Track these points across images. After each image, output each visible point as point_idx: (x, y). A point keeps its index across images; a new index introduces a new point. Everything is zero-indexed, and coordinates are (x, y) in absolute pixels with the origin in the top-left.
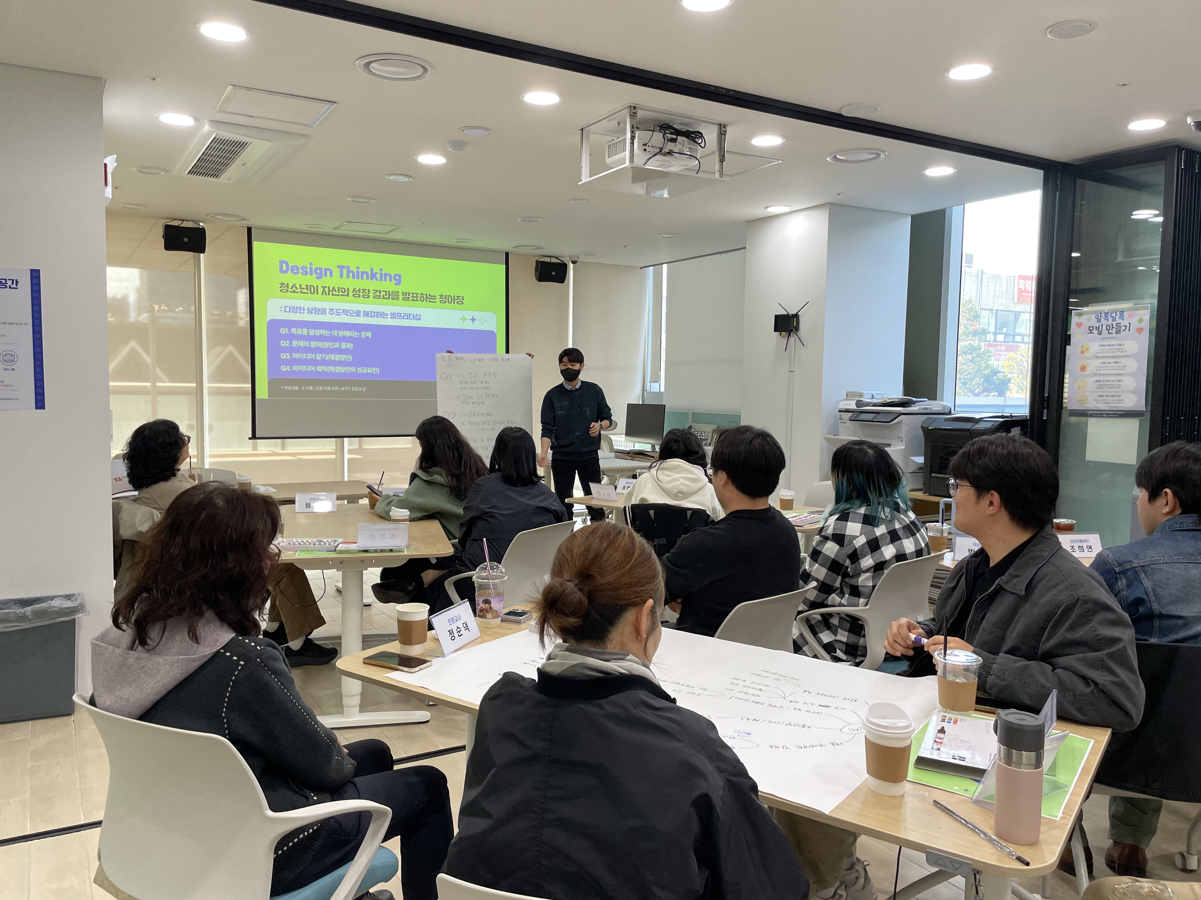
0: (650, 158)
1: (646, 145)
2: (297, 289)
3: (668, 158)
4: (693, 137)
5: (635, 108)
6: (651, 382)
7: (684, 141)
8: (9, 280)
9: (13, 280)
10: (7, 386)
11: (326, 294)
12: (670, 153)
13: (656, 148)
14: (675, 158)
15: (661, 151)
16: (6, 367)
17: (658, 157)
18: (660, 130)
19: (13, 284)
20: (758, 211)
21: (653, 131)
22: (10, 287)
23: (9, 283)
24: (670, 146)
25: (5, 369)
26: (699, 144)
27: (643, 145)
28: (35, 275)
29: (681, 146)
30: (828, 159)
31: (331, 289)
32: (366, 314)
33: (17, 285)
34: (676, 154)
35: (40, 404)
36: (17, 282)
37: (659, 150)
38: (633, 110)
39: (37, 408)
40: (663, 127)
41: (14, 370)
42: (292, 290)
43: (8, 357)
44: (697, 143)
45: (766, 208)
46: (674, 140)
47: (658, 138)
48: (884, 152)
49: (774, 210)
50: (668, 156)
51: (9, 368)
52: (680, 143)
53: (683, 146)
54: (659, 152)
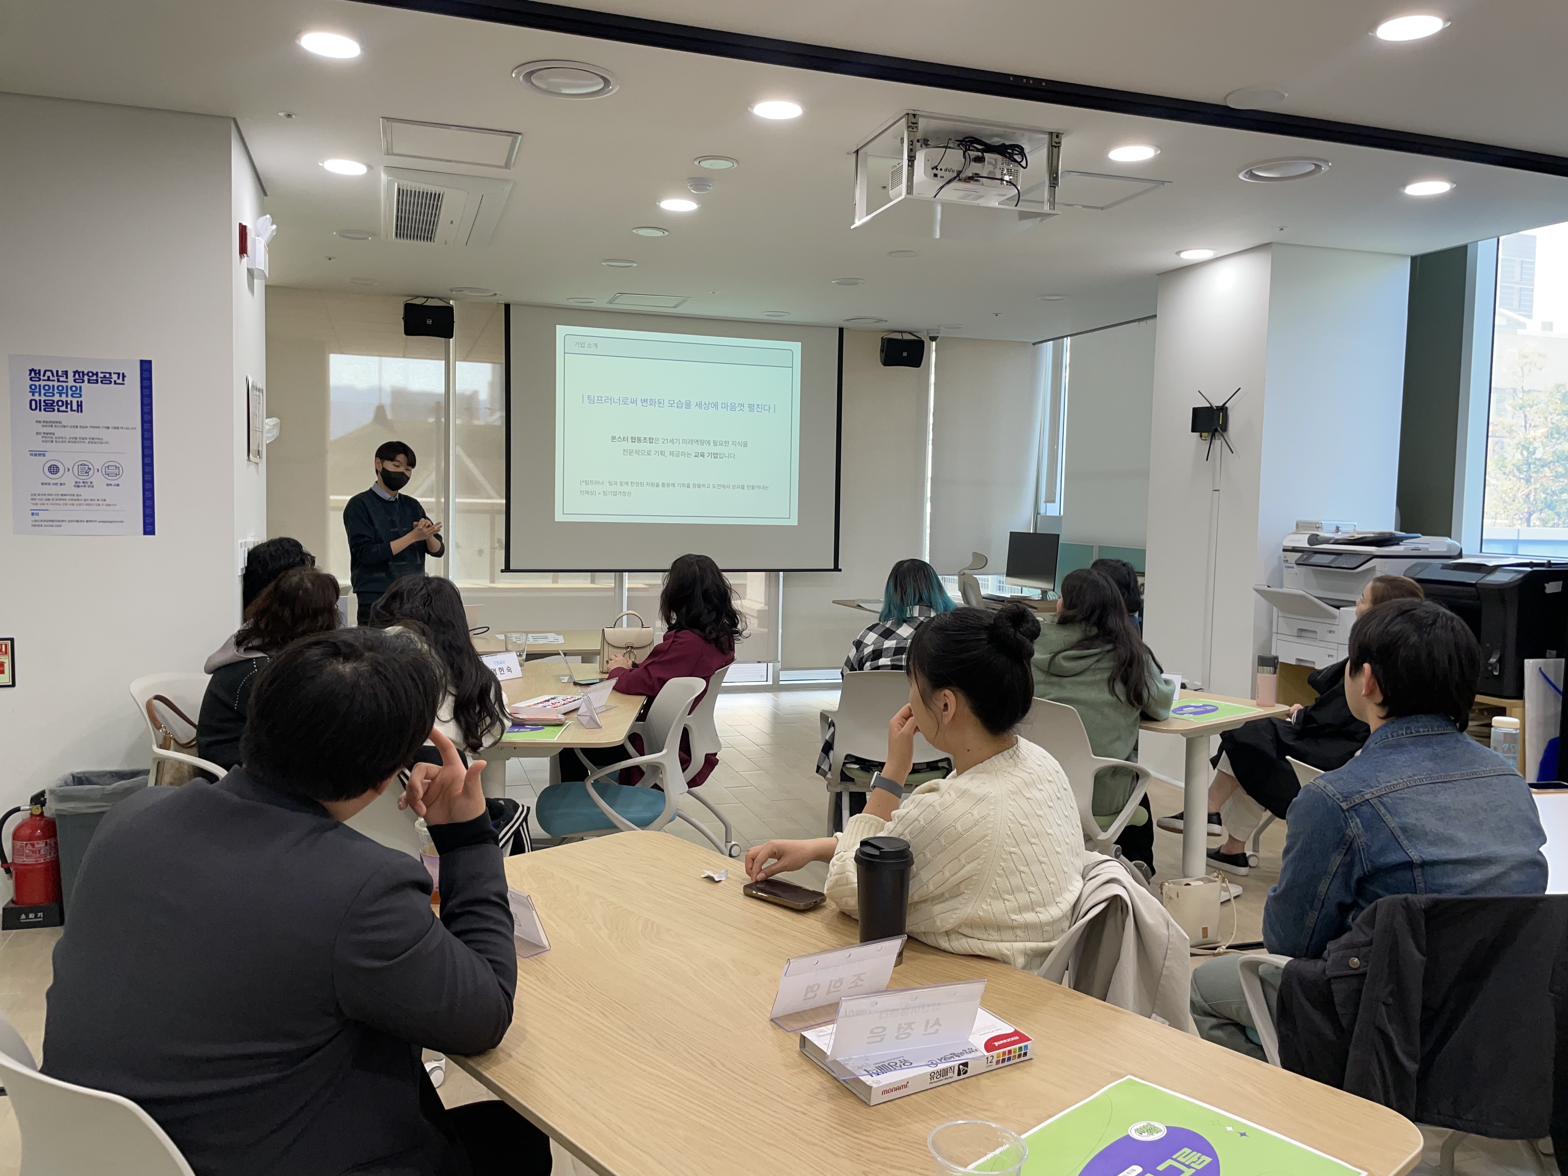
0: (942, 188)
1: (936, 168)
3: (971, 186)
4: (1009, 153)
5: (914, 115)
6: (1046, 502)
7: (996, 160)
8: (114, 373)
9: (119, 374)
10: (109, 505)
12: (974, 178)
13: (953, 171)
14: (983, 185)
15: (958, 175)
16: (109, 482)
17: (955, 184)
18: (959, 145)
19: (118, 378)
20: (1166, 259)
21: (946, 147)
22: (115, 383)
23: (115, 377)
24: (975, 168)
25: (108, 485)
26: (1019, 163)
27: (933, 169)
28: (146, 367)
29: (991, 168)
30: (1241, 177)
33: (123, 380)
34: (984, 179)
35: (149, 528)
36: (124, 376)
37: (955, 174)
38: (912, 119)
39: (145, 533)
40: (967, 142)
41: (118, 485)
43: (112, 470)
44: (1015, 161)
45: (1178, 253)
46: (980, 160)
47: (955, 157)
48: (1326, 162)
49: (1191, 255)
50: (972, 182)
51: (113, 483)
52: (989, 163)
53: (995, 168)
54: (955, 178)
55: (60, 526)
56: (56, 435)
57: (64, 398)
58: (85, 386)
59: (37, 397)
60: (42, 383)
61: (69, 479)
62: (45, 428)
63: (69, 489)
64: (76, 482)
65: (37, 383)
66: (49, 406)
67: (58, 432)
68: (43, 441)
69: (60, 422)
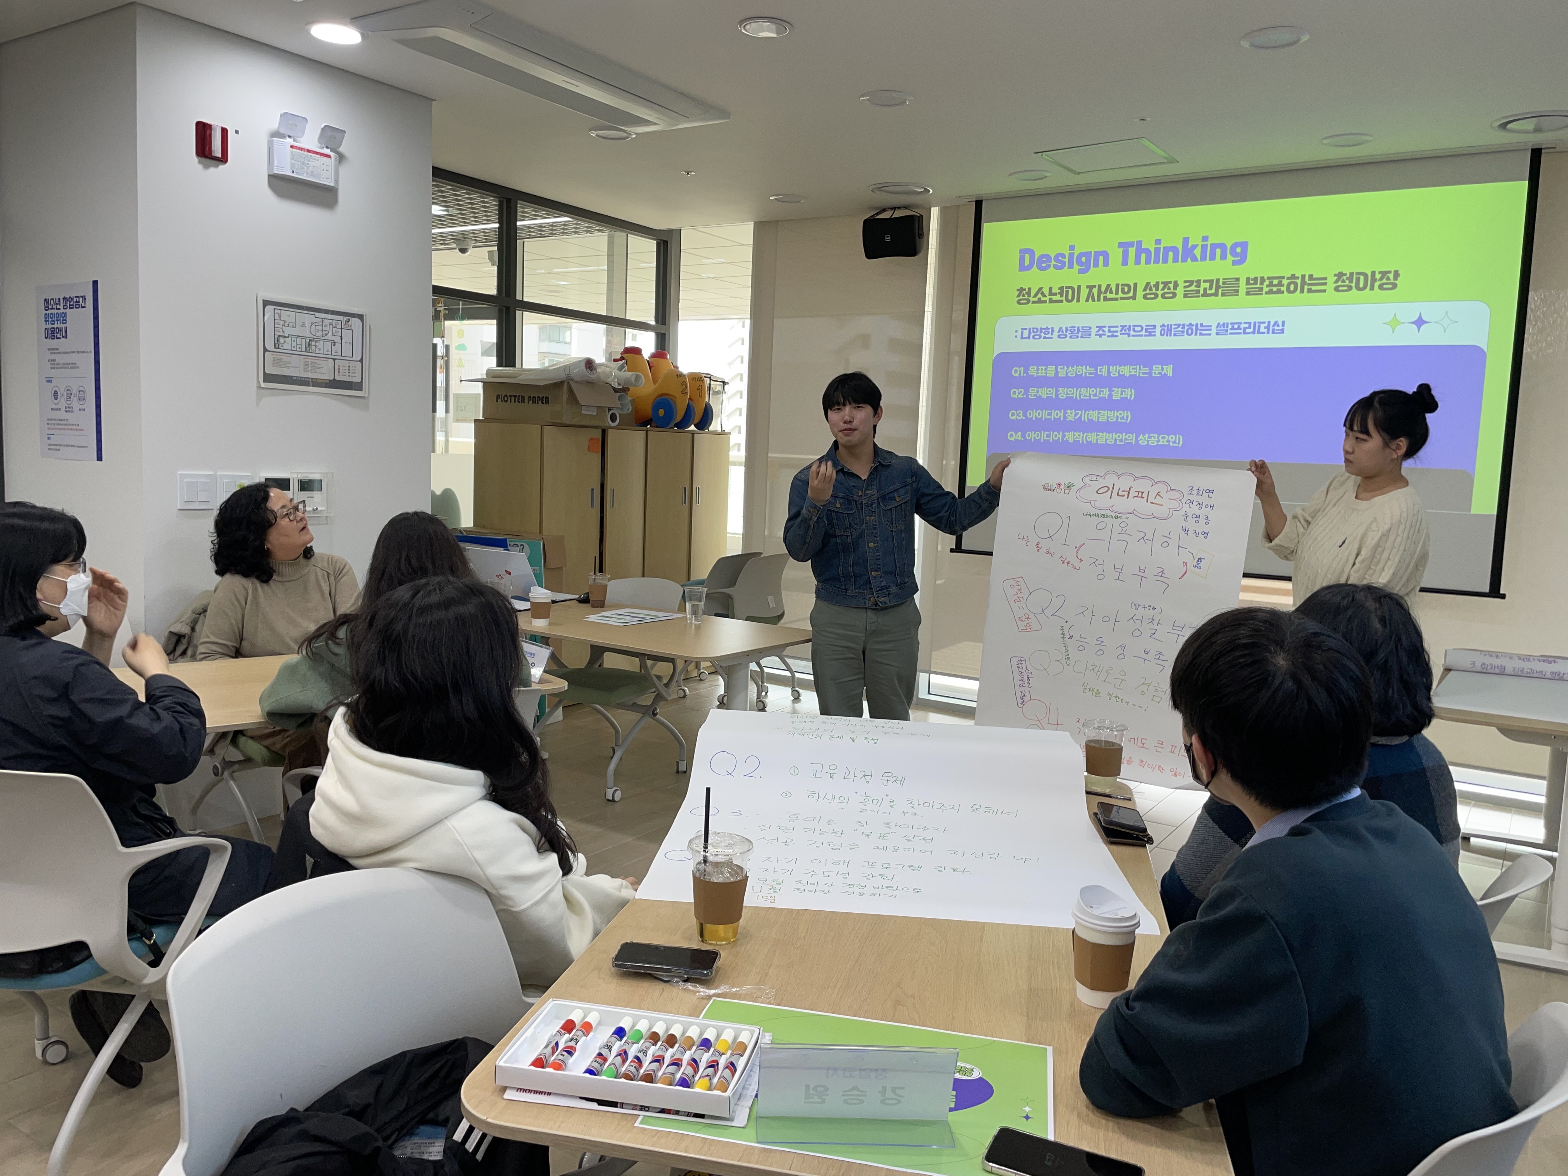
2: (1044, 295)
8: (79, 297)
9: (81, 297)
10: (81, 430)
11: (1093, 300)
16: (80, 407)
22: (82, 306)
23: (81, 300)
25: (80, 410)
28: (94, 288)
31: (1103, 289)
32: (1167, 330)
33: (83, 303)
35: (99, 454)
36: (84, 299)
39: (98, 459)
41: (84, 410)
42: (1036, 299)
43: (81, 394)
51: (82, 407)
55: (59, 450)
56: (57, 362)
57: (59, 326)
58: (68, 311)
59: (48, 326)
60: (50, 312)
61: (62, 403)
62: (53, 355)
63: (62, 414)
64: (66, 408)
65: (47, 312)
66: (52, 334)
67: (59, 359)
68: (52, 368)
69: (57, 349)
